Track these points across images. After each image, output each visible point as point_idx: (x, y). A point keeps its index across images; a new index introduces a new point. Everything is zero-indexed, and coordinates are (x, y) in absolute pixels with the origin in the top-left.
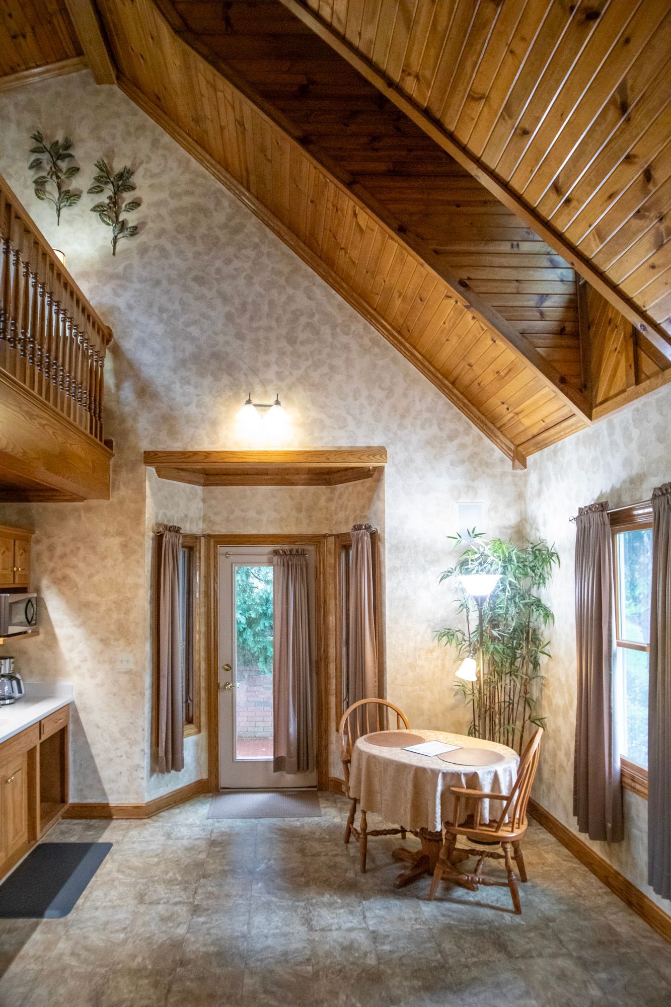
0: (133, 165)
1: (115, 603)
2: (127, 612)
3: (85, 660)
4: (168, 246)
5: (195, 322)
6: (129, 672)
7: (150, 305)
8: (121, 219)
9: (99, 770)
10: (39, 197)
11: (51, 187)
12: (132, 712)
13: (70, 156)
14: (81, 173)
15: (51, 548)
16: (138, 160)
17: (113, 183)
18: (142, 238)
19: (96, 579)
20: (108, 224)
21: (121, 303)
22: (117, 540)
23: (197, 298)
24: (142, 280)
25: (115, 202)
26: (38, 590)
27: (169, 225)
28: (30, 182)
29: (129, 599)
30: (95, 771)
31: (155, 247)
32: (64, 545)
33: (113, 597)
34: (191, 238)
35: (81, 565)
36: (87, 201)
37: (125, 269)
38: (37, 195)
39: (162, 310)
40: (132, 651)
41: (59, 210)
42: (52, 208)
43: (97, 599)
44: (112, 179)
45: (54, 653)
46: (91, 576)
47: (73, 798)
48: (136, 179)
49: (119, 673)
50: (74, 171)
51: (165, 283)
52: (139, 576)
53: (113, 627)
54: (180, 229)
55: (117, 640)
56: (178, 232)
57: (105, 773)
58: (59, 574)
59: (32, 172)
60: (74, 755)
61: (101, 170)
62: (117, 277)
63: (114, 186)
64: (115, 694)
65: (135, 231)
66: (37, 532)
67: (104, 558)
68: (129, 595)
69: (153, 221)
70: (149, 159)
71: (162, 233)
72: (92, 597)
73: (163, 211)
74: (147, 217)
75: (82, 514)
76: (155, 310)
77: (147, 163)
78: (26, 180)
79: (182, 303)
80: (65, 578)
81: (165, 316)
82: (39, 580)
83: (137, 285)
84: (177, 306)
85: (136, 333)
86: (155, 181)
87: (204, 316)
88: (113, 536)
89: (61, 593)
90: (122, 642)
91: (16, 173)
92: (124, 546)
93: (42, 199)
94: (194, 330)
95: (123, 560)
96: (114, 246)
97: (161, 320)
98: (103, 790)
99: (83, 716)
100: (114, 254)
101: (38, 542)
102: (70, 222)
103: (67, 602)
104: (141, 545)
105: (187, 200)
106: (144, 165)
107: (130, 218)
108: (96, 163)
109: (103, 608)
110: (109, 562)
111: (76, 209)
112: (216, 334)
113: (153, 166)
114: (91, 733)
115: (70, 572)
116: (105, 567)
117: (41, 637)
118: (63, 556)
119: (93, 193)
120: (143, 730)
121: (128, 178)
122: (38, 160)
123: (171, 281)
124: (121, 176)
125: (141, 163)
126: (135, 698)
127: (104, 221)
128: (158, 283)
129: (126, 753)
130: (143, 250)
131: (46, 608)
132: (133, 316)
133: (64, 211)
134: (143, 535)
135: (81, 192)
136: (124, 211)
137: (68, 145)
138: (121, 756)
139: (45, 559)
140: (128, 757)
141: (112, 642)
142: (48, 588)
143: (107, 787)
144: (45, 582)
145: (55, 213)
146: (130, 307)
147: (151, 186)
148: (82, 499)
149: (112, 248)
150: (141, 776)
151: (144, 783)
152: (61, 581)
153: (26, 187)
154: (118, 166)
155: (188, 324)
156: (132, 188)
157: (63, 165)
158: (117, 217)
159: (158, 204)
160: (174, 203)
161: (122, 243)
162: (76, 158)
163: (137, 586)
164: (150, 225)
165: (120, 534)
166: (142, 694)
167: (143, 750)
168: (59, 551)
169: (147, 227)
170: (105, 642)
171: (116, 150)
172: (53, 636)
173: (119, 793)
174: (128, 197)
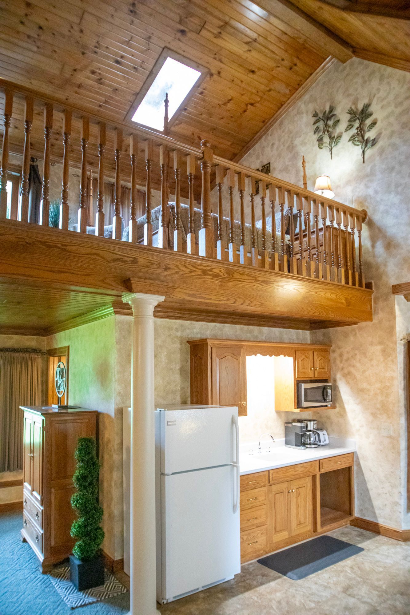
0: (370, 100)
1: (379, 389)
2: (387, 396)
3: (362, 426)
6: (390, 437)
8: (365, 138)
9: (372, 499)
11: (326, 140)
12: (392, 464)
13: (334, 115)
14: (341, 121)
15: (341, 355)
16: (372, 95)
17: (358, 118)
18: (380, 144)
19: (367, 373)
20: (358, 145)
21: (371, 192)
22: (379, 348)
24: (383, 171)
25: (361, 129)
26: (335, 381)
27: (396, 127)
28: (315, 142)
29: (388, 387)
30: (370, 500)
31: (389, 145)
32: (348, 352)
33: (378, 385)
35: (358, 365)
36: (346, 137)
37: (371, 170)
38: (319, 147)
39: (397, 186)
40: (391, 423)
41: (331, 150)
42: (327, 151)
43: (368, 387)
44: (358, 116)
45: (344, 420)
46: (364, 372)
47: (356, 514)
48: (372, 109)
49: (384, 436)
50: (337, 123)
51: (397, 167)
52: (394, 371)
53: (378, 406)
54: (404, 126)
55: (381, 414)
56: (403, 128)
57: (377, 503)
58: (346, 371)
59: (315, 136)
60: (357, 486)
61: (350, 114)
62: (367, 176)
63: (359, 120)
64: (381, 451)
65: (374, 142)
66: (333, 346)
67: (371, 360)
68: (388, 384)
69: (386, 129)
70: (379, 90)
71: (393, 133)
72: (365, 385)
73: (392, 119)
74: (381, 129)
75: (357, 332)
76: (393, 187)
77: (378, 93)
80: (349, 373)
81: (400, 189)
82: (335, 375)
83: (379, 176)
85: (382, 208)
86: (385, 102)
88: (376, 345)
89: (348, 383)
90: (385, 416)
91: (308, 141)
92: (383, 351)
93: (322, 148)
95: (384, 361)
96: (363, 157)
97: (397, 193)
98: (375, 513)
99: (361, 462)
100: (364, 162)
101: (334, 351)
102: (338, 155)
103: (351, 388)
104: (394, 350)
107: (371, 134)
108: (348, 111)
109: (372, 393)
110: (375, 362)
111: (340, 145)
113: (382, 94)
114: (367, 475)
115: (352, 370)
116: (372, 365)
117: (337, 410)
118: (347, 360)
119: (348, 130)
120: (400, 478)
121: (367, 110)
122: (317, 127)
123: (401, 164)
124: (363, 111)
125: (374, 96)
126: (394, 455)
127: (355, 145)
128: (393, 169)
129: (389, 492)
130: (382, 152)
131: (340, 392)
133: (334, 149)
134: (396, 343)
135: (342, 133)
136: (367, 131)
137: (332, 109)
138: (386, 493)
139: (338, 362)
140: (390, 495)
141: (378, 416)
142: (340, 379)
143: (377, 512)
144: (339, 376)
145: (329, 153)
147: (382, 107)
148: (356, 323)
149: (362, 159)
150: (399, 510)
151: (402, 516)
152: (347, 375)
153: (313, 146)
154: (361, 105)
156: (371, 115)
157: (330, 123)
158: (363, 137)
159: (388, 117)
160: (398, 110)
161: (368, 153)
162: (337, 115)
163: (392, 378)
164: (384, 133)
165: (381, 343)
166: (399, 453)
167: (400, 493)
168: (345, 357)
169: (383, 135)
170: (374, 415)
171: (359, 96)
172: (343, 409)
173: (384, 518)
174: (368, 122)
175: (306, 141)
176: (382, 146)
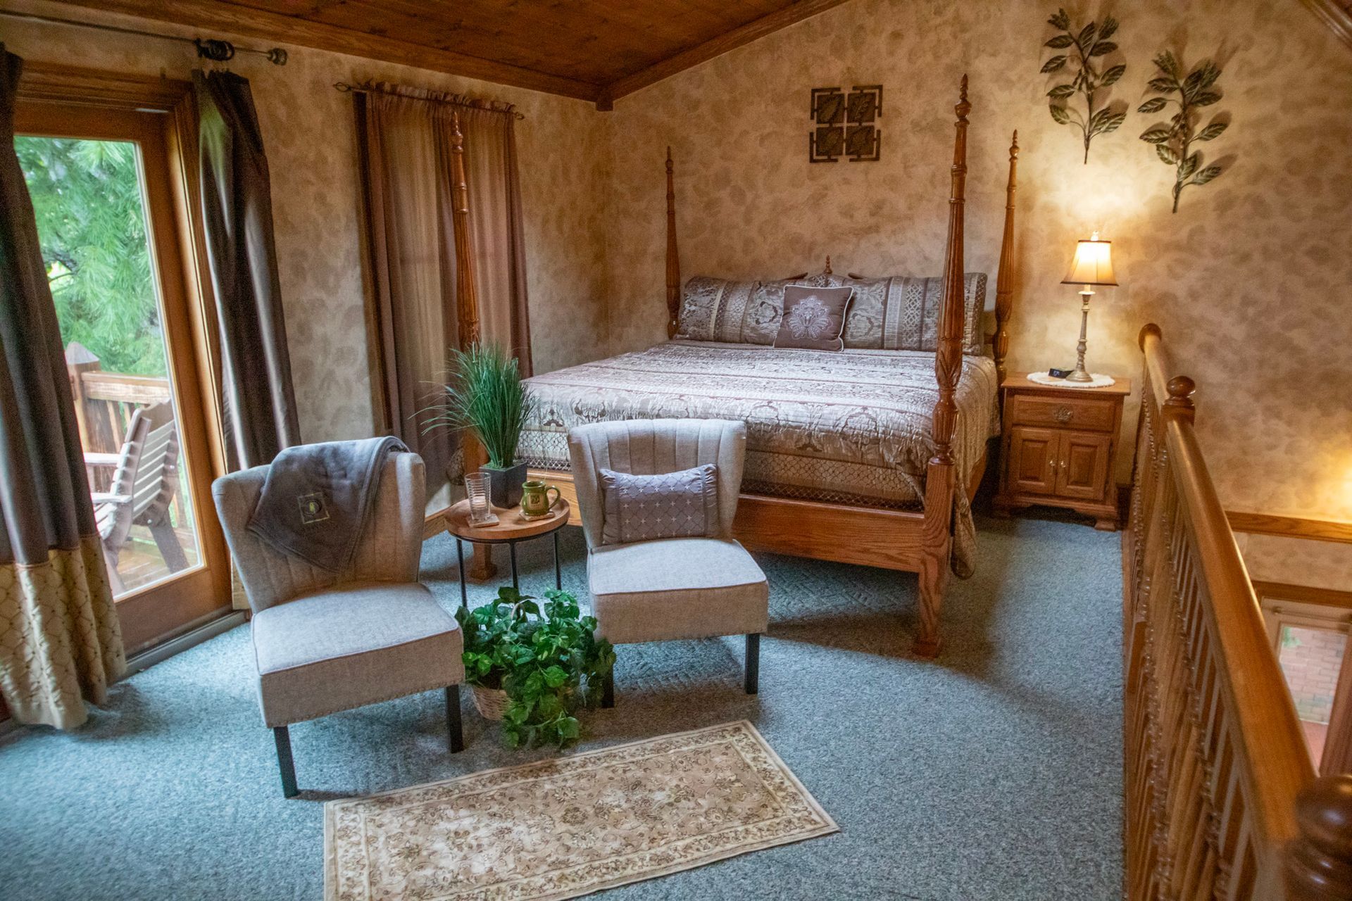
0: (1219, 54)
4: (1270, 197)
5: (1301, 324)
7: (1228, 294)
8: (1190, 153)
10: (1057, 120)
11: (1077, 102)
13: (1112, 47)
14: (1125, 74)
16: (1229, 46)
17: (1182, 90)
18: (1226, 183)
20: (1170, 163)
21: (1179, 289)
23: (1309, 285)
24: (1217, 252)
25: (1183, 123)
27: (1274, 160)
28: (1043, 92)
31: (1248, 197)
34: (1313, 184)
36: (1135, 123)
37: (1192, 235)
38: (1053, 116)
39: (1247, 301)
41: (1088, 140)
42: (1076, 135)
44: (1181, 83)
48: (1224, 82)
50: (1116, 72)
51: (1257, 257)
54: (1294, 166)
56: (1290, 171)
59: (1046, 76)
61: (1164, 69)
62: (1178, 247)
63: (1184, 96)
65: (1215, 171)
69: (1247, 154)
70: (1250, 41)
71: (1261, 173)
73: (1268, 136)
74: (1235, 147)
76: (1236, 301)
77: (1246, 49)
78: (1035, 90)
79: (1284, 291)
81: (1251, 311)
83: (1210, 262)
84: (1273, 297)
85: (1200, 336)
86: (1259, 82)
87: (1319, 313)
91: (1020, 78)
93: (1062, 123)
94: (1298, 337)
96: (1176, 198)
97: (1243, 318)
100: (1175, 210)
102: (1105, 158)
105: (1313, 115)
106: (1239, 55)
107: (1209, 151)
108: (1157, 58)
111: (1116, 136)
112: (1336, 344)
113: (1254, 54)
119: (1149, 111)
121: (1211, 82)
122: (1058, 58)
123: (1267, 253)
124: (1197, 77)
125: (1234, 50)
127: (1163, 159)
128: (1245, 258)
130: (1225, 204)
132: (1198, 310)
133: (1096, 140)
135: (1126, 107)
136: (1200, 138)
137: (1109, 28)
145: (1082, 141)
146: (1194, 295)
147: (1250, 92)
149: (1173, 200)
153: (1035, 101)
154: (1193, 58)
155: (1289, 326)
156: (1214, 97)
157: (1098, 62)
158: (1185, 151)
159: (1257, 124)
160: (1288, 121)
161: (1188, 193)
162: (1120, 47)
164: (1241, 160)
169: (1237, 163)
171: (1191, 28)
174: (1206, 114)
175: (1013, 76)
176: (1229, 191)
